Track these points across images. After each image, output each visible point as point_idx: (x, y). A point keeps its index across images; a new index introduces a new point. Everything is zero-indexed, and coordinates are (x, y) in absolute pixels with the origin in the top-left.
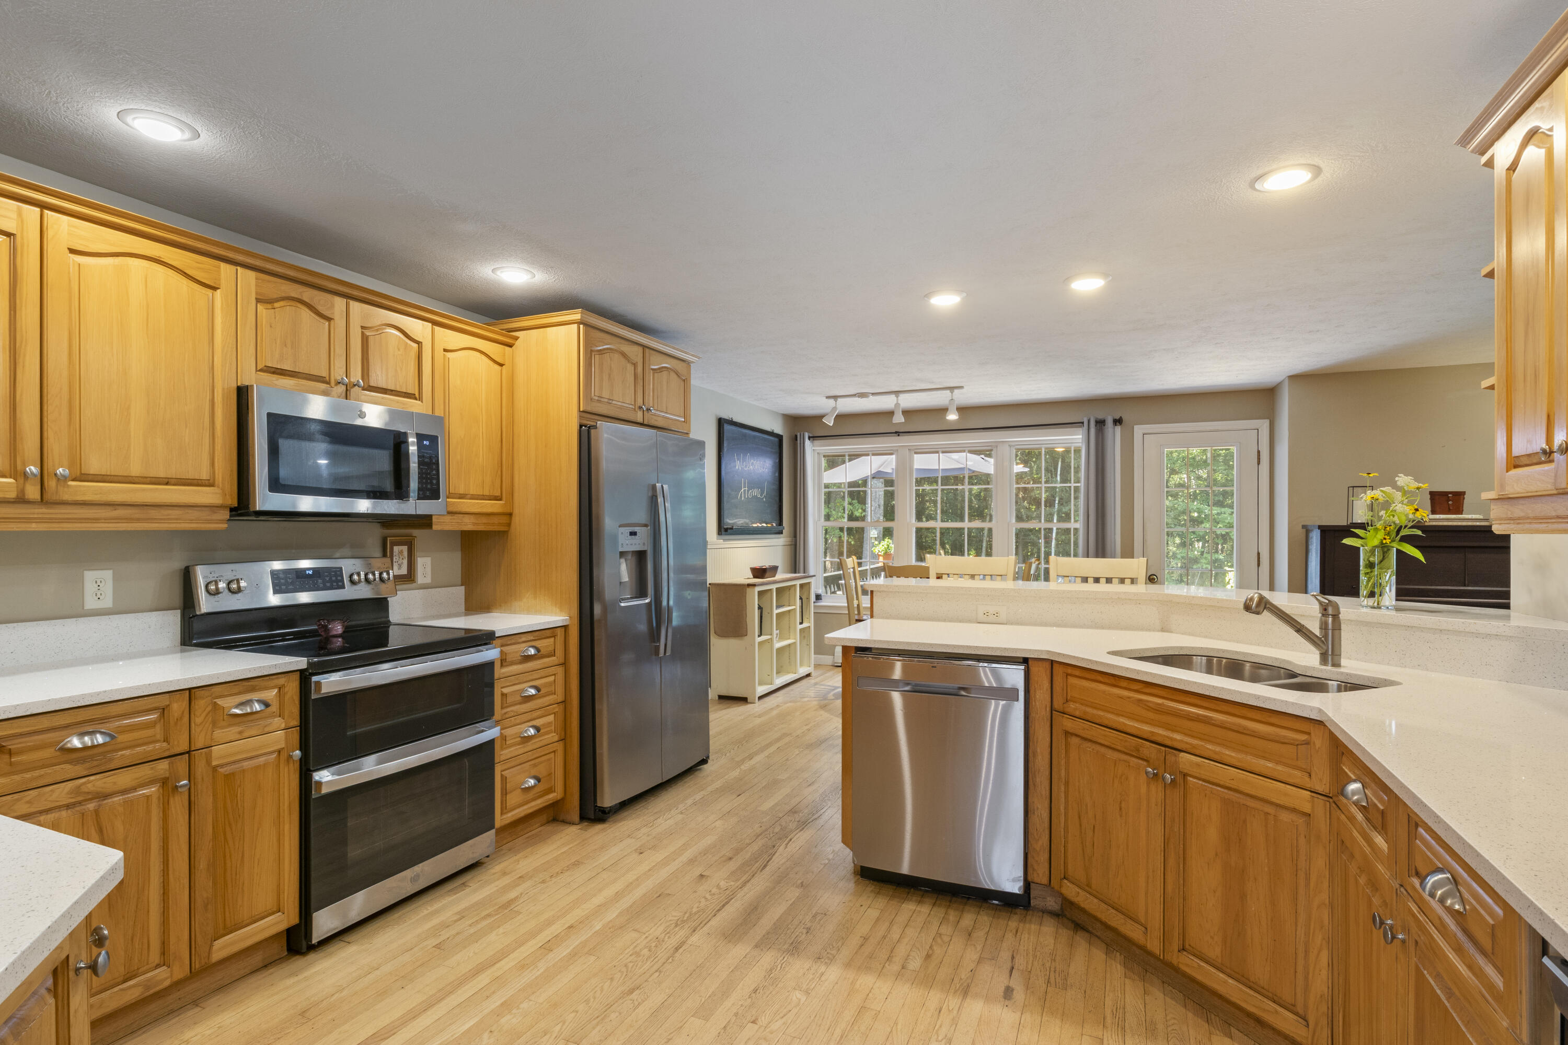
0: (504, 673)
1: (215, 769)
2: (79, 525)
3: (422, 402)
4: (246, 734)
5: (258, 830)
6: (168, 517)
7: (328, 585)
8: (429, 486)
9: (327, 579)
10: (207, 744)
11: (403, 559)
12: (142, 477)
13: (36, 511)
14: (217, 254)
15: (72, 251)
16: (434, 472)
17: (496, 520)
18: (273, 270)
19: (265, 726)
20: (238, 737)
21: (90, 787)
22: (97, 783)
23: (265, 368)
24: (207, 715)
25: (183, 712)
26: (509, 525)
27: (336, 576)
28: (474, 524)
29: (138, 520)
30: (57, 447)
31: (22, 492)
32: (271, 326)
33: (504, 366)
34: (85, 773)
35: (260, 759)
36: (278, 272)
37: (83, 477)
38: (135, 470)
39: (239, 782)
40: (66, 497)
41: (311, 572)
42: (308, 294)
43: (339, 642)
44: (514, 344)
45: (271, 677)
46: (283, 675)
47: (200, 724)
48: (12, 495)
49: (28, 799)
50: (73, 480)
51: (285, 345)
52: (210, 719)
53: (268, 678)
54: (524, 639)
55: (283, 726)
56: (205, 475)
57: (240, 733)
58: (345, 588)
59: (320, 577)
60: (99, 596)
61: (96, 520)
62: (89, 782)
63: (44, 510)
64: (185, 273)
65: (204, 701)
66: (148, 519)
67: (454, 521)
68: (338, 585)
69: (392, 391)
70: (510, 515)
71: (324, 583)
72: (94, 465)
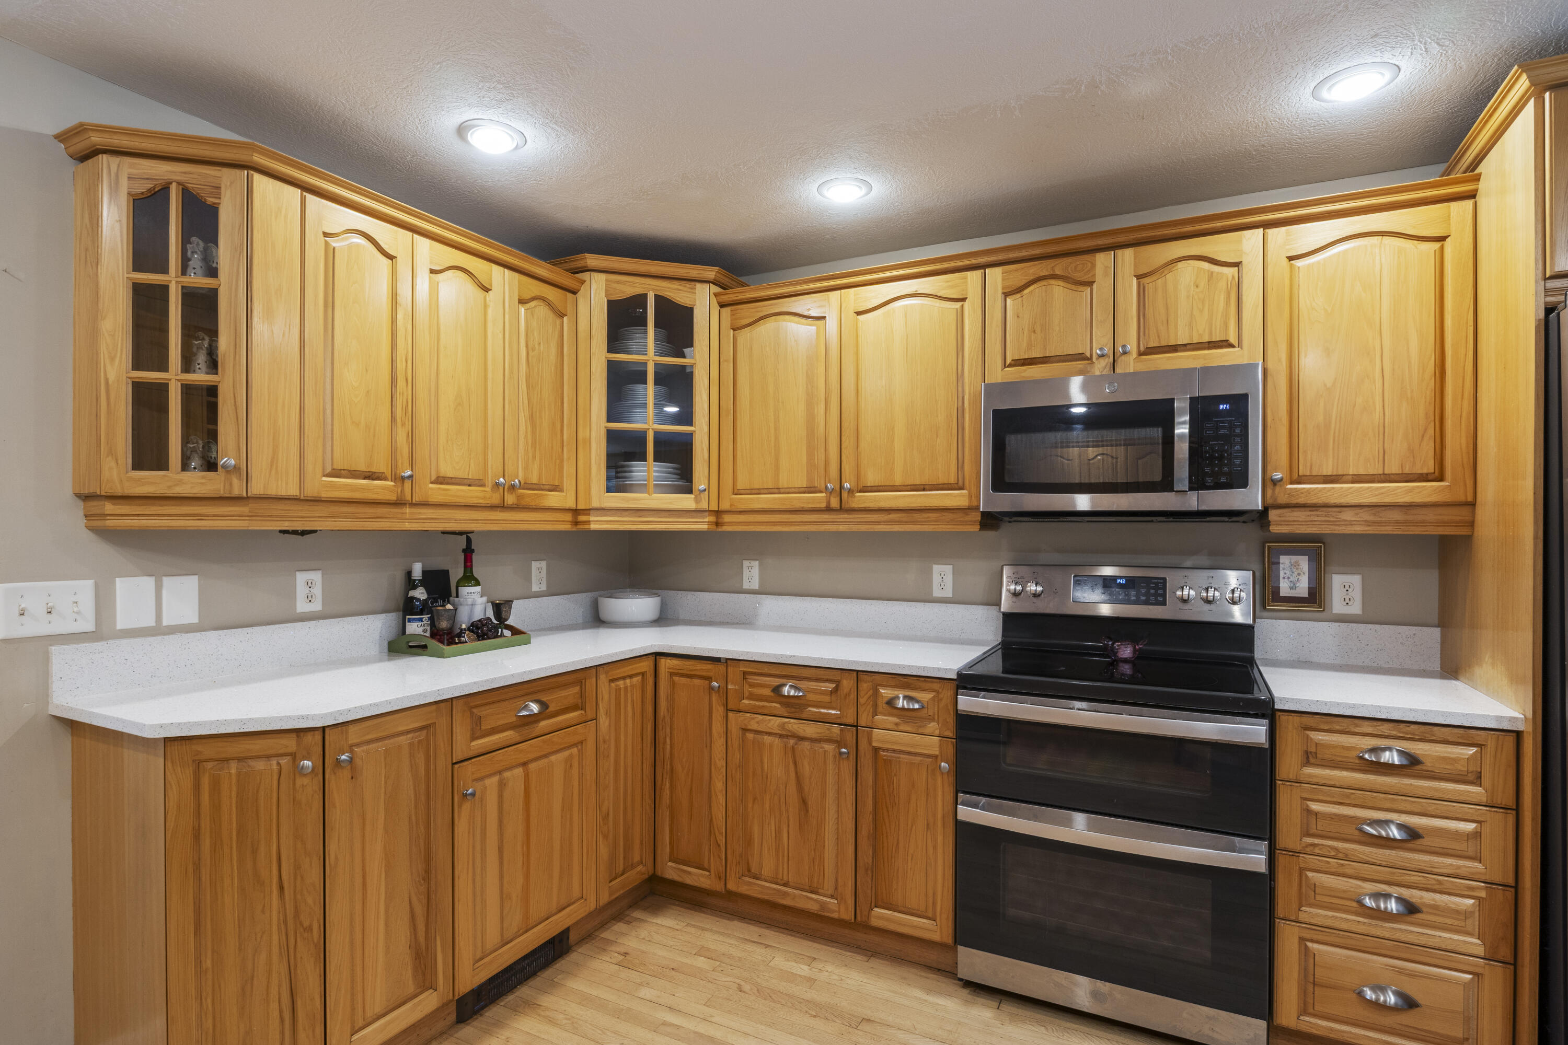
0: (1310, 776)
1: (876, 750)
2: (866, 527)
3: (1242, 348)
4: (902, 728)
5: (912, 826)
6: (928, 519)
7: (1143, 598)
8: (1226, 469)
9: (1143, 591)
10: (870, 724)
11: (1299, 574)
12: (904, 485)
13: (842, 516)
14: (964, 266)
15: (859, 313)
16: (1238, 447)
17: (1431, 515)
18: (1017, 258)
19: (920, 727)
20: (894, 727)
21: (789, 727)
22: (794, 725)
23: (1013, 362)
24: (869, 698)
25: (851, 689)
26: (1472, 524)
27: (1156, 588)
28: (1367, 523)
29: (906, 522)
30: (847, 469)
31: (828, 503)
32: (1018, 317)
33: (1448, 240)
34: (787, 715)
35: (916, 758)
36: (1024, 256)
37: (865, 489)
38: (898, 480)
39: (895, 771)
40: (854, 505)
41: (1123, 581)
42: (1059, 266)
43: (1127, 669)
44: (1477, 190)
45: (926, 679)
46: (938, 681)
47: (864, 704)
48: (823, 505)
49: (757, 720)
50: (860, 492)
51: (1034, 332)
52: (872, 702)
53: (923, 679)
54: (1369, 730)
55: (937, 732)
56: (952, 480)
57: (897, 724)
58: (1166, 605)
59: (1133, 588)
60: (942, 586)
61: (878, 523)
62: (789, 723)
63: (846, 516)
64: (938, 296)
65: (867, 685)
66: (914, 522)
67: (1319, 519)
68: (1156, 599)
69: (1185, 345)
70: (1472, 505)
71: (1137, 596)
72: (871, 478)
